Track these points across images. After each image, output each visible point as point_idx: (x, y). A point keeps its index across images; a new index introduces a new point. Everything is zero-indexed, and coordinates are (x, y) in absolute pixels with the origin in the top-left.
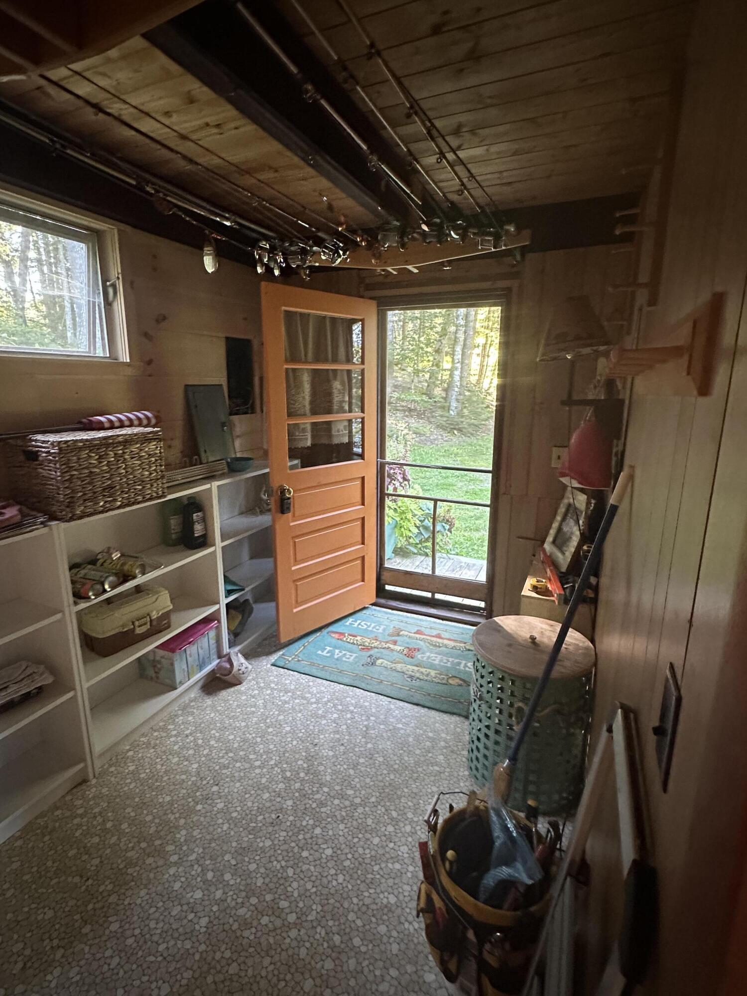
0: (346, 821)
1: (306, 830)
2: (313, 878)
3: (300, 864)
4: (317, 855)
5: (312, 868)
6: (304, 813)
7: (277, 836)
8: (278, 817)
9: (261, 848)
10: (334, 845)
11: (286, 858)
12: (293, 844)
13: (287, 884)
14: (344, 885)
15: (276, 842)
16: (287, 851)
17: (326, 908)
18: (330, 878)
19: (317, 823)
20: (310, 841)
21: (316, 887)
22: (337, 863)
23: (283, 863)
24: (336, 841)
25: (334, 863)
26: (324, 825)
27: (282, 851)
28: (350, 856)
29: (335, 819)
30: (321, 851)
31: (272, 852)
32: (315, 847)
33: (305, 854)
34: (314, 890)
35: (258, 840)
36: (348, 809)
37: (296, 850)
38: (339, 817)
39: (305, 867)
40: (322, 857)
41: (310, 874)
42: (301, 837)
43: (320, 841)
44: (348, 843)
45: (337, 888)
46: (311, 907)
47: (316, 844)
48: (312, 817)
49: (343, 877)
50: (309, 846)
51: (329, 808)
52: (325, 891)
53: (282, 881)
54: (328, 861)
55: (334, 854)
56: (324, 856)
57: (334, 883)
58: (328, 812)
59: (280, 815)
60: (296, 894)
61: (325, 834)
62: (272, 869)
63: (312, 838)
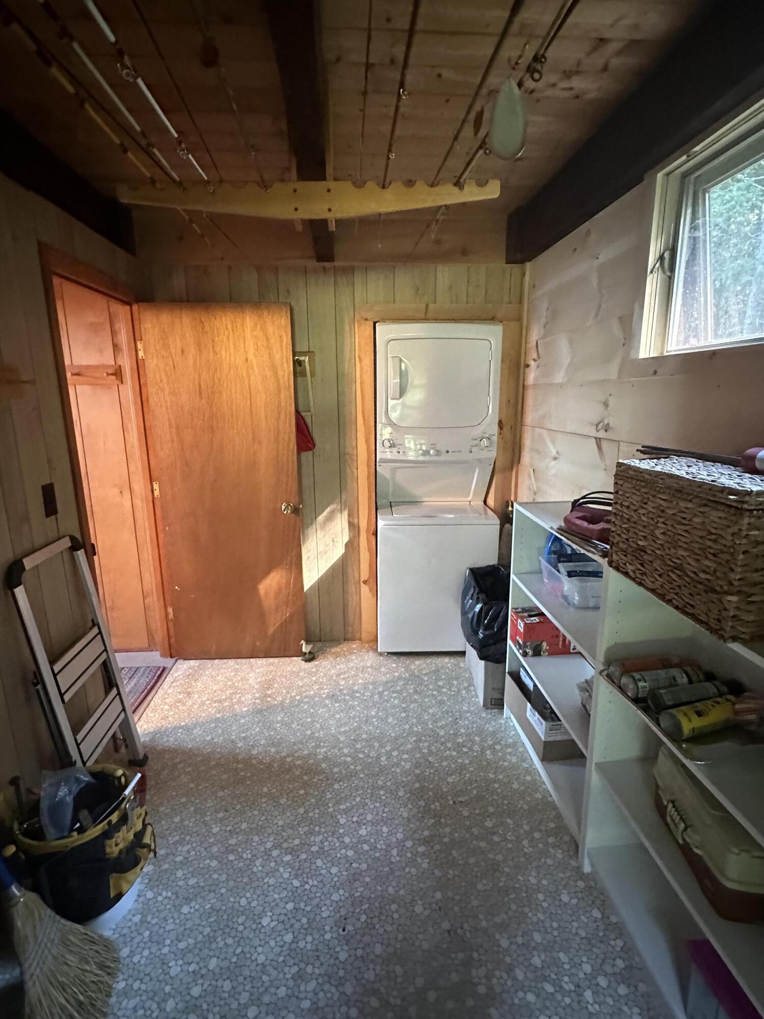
0: (259, 968)
1: (303, 931)
2: (271, 889)
3: (290, 894)
4: (278, 911)
5: (276, 896)
6: (317, 950)
7: (331, 908)
8: (344, 930)
9: (339, 889)
10: (263, 931)
11: (307, 892)
12: (308, 908)
13: (293, 872)
14: (238, 898)
15: (328, 902)
16: (311, 899)
17: (249, 872)
18: (255, 897)
19: (294, 946)
20: (293, 921)
21: (265, 884)
22: (252, 914)
23: (307, 887)
24: (262, 936)
25: (255, 913)
26: (285, 949)
27: (316, 897)
28: (241, 928)
29: (274, 963)
30: (275, 917)
31: (325, 890)
32: (282, 918)
33: (290, 906)
34: (266, 881)
35: (347, 895)
36: (262, 990)
37: (302, 905)
38: (271, 970)
39: (284, 894)
40: (271, 911)
41: (276, 891)
42: (304, 920)
43: (281, 927)
44: (247, 942)
45: (244, 892)
46: (263, 867)
47: (283, 922)
48: (304, 951)
49: (241, 904)
50: (290, 916)
51: (288, 976)
52: (256, 884)
53: (300, 872)
54: (263, 911)
55: (258, 921)
56: (270, 914)
57: (248, 895)
58: (286, 969)
59: (345, 933)
60: (281, 869)
61: (279, 939)
62: (314, 877)
63: (292, 926)
